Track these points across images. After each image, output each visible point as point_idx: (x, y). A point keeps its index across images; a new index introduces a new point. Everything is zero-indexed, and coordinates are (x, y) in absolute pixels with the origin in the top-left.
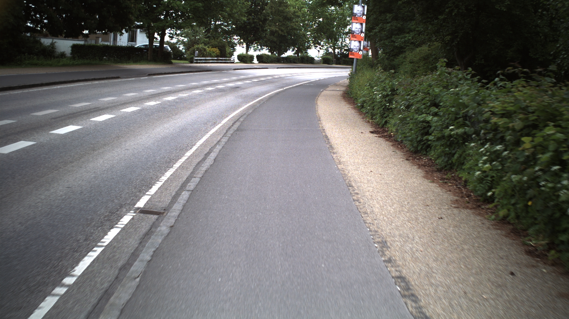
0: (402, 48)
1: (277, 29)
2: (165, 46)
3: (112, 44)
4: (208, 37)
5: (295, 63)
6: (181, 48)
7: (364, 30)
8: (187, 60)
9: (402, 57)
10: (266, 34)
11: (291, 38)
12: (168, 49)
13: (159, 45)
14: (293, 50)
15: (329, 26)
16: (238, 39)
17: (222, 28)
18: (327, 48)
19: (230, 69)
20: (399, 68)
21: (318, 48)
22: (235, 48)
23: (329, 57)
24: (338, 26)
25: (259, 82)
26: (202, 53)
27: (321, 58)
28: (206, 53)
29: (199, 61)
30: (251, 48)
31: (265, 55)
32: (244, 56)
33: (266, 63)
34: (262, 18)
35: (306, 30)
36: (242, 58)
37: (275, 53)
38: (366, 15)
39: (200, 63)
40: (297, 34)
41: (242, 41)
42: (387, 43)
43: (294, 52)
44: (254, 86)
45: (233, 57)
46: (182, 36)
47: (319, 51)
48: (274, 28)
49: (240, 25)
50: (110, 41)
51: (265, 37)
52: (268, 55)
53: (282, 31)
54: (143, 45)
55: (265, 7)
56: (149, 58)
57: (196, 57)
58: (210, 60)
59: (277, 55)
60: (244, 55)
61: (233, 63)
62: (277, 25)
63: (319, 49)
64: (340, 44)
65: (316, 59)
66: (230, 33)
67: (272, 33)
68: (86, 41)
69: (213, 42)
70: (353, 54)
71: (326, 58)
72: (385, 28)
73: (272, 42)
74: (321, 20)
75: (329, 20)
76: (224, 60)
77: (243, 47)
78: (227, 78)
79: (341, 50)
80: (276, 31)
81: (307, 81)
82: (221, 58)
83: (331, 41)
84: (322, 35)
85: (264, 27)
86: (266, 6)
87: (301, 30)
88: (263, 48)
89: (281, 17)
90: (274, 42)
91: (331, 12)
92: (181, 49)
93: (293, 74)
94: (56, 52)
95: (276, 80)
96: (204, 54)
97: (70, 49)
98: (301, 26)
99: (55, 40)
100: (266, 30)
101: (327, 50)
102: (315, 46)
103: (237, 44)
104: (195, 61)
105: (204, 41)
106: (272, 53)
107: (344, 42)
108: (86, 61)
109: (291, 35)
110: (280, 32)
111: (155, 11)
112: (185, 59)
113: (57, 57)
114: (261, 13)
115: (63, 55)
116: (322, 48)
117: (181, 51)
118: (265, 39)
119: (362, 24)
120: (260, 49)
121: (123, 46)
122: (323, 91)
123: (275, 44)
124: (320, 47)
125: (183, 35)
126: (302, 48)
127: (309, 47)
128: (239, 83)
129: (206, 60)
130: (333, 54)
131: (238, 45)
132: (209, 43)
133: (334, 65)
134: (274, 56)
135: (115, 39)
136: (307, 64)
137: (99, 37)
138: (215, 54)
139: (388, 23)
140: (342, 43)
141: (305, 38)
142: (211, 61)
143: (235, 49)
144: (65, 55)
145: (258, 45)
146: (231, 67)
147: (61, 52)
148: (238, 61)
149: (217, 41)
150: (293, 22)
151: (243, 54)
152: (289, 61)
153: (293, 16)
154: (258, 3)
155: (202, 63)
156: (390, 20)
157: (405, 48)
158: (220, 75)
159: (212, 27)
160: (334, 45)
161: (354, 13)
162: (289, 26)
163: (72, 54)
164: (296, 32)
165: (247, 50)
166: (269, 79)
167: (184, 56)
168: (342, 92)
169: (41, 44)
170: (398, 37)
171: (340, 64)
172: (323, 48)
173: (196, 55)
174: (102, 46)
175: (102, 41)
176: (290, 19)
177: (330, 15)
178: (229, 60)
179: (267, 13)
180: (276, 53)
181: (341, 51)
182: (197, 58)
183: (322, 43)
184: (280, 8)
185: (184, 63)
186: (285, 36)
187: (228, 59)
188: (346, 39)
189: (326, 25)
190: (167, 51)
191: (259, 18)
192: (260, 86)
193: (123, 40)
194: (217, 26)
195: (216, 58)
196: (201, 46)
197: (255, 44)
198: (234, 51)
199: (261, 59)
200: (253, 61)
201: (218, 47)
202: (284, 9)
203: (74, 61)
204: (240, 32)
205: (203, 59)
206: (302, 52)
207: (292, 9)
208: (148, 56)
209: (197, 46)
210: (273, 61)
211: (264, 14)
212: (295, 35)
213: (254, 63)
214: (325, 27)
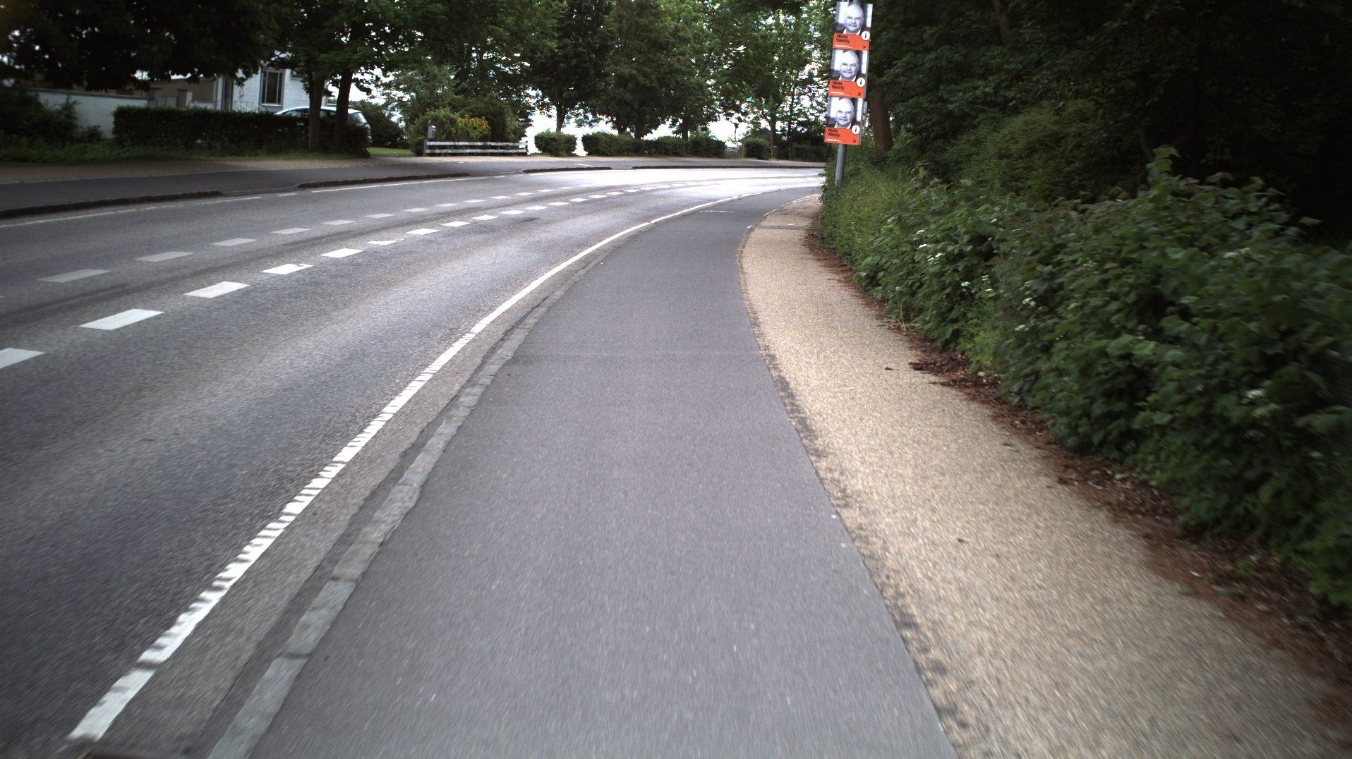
1: (635, 72)
2: (350, 111)
3: (219, 108)
4: (463, 91)
5: (677, 154)
6: (396, 117)
8: (409, 148)
10: (606, 84)
11: (668, 95)
12: (358, 121)
13: (335, 109)
14: (673, 124)
15: (760, 65)
16: (537, 95)
17: (497, 70)
18: (757, 118)
19: (517, 171)
21: (734, 119)
22: (530, 117)
23: (760, 140)
24: (783, 65)
25: (588, 206)
26: (447, 131)
27: (740, 144)
28: (457, 129)
29: (438, 151)
30: (569, 118)
31: (604, 134)
32: (551, 139)
33: (607, 155)
34: (595, 43)
35: (704, 74)
36: (547, 144)
37: (628, 130)
39: (439, 155)
40: (683, 85)
41: (547, 100)
43: (674, 129)
44: (574, 216)
45: (524, 139)
46: (398, 89)
47: (736, 126)
48: (625, 70)
49: (543, 61)
50: (214, 98)
51: (604, 90)
52: (611, 137)
53: (646, 76)
54: (297, 111)
55: (603, 18)
56: (310, 142)
57: (431, 140)
58: (466, 147)
59: (633, 134)
60: (553, 135)
61: (525, 154)
62: (633, 62)
63: (737, 121)
64: (787, 109)
65: (729, 144)
66: (518, 82)
67: (622, 81)
68: (151, 99)
69: (474, 102)
71: (754, 144)
73: (622, 103)
74: (741, 49)
75: (762, 48)
76: (501, 148)
77: (550, 116)
78: (505, 194)
79: (790, 124)
80: (632, 77)
81: (710, 200)
82: (493, 144)
83: (766, 102)
84: (743, 86)
85: (603, 66)
86: (607, 13)
87: (692, 74)
88: (600, 119)
89: (642, 41)
90: (627, 104)
91: (766, 30)
92: (394, 119)
93: (675, 182)
94: (76, 126)
95: (631, 198)
96: (450, 133)
97: (112, 119)
98: (693, 63)
99: (74, 98)
100: (607, 75)
101: (755, 123)
102: (727, 115)
103: (534, 108)
104: (428, 151)
105: (453, 100)
106: (621, 131)
107: (797, 103)
109: (667, 86)
110: (641, 79)
111: (326, 24)
112: (405, 145)
113: (80, 140)
114: (595, 32)
115: (94, 135)
116: (743, 118)
117: (395, 126)
118: (604, 98)
119: (859, 55)
120: (592, 121)
121: (245, 113)
123: (629, 109)
124: (740, 115)
125: (401, 87)
126: (695, 118)
127: (712, 117)
128: (536, 208)
129: (456, 147)
130: (771, 134)
131: (537, 112)
132: (463, 106)
133: (773, 161)
134: (627, 138)
135: (228, 95)
136: (708, 157)
137: (186, 91)
138: (477, 133)
140: (791, 107)
141: (703, 92)
142: (468, 151)
143: (530, 120)
144: (100, 134)
145: (586, 111)
146: (518, 167)
147: (90, 128)
148: (536, 150)
149: (483, 101)
150: (674, 55)
151: (548, 133)
152: (662, 150)
153: (672, 40)
154: (586, 7)
155: (445, 155)
159: (474, 65)
160: (774, 110)
162: (662, 65)
163: (115, 131)
164: (679, 79)
165: (560, 123)
166: (611, 197)
167: (402, 139)
169: (39, 105)
171: (787, 158)
172: (747, 119)
173: (430, 135)
174: (191, 111)
175: (193, 101)
176: (664, 48)
177: (764, 37)
178: (513, 148)
179: (609, 31)
181: (789, 127)
182: (432, 143)
183: (744, 106)
184: (642, 21)
185: (399, 156)
186: (652, 88)
187: (511, 144)
188: (802, 97)
189: (754, 63)
190: (355, 126)
191: (589, 42)
193: (247, 98)
194: (485, 65)
195: (480, 144)
196: (443, 112)
197: (578, 109)
198: (526, 127)
199: (595, 145)
200: (574, 150)
201: (486, 115)
202: (650, 22)
203: (120, 151)
204: (541, 79)
205: (450, 146)
206: (695, 128)
207: (670, 23)
208: (307, 138)
209: (432, 112)
210: (624, 151)
211: (602, 32)
212: (678, 86)
213: (575, 156)
214: (751, 67)
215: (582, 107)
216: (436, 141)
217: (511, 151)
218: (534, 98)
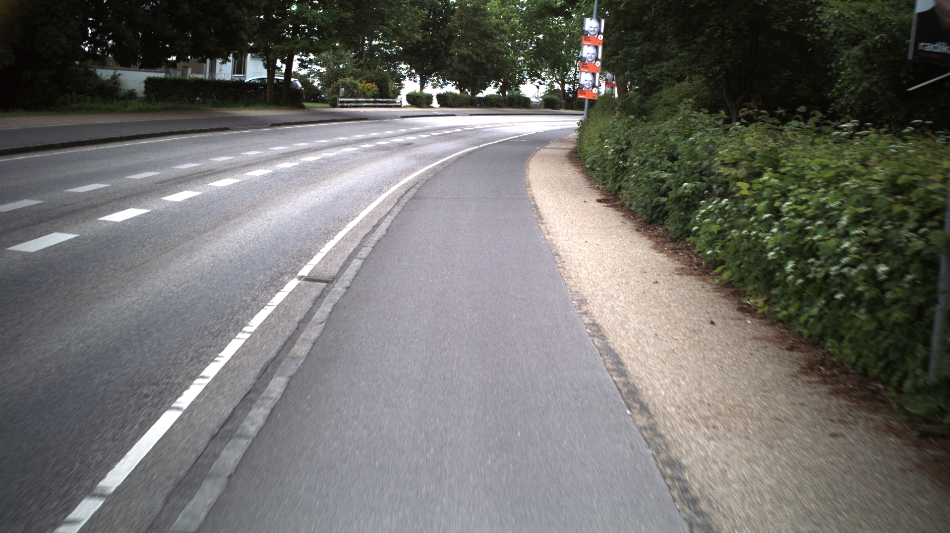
0: (657, 83)
1: (471, 53)
2: (292, 80)
3: (207, 77)
4: (360, 66)
5: (499, 106)
6: (317, 83)
7: (600, 57)
8: (327, 103)
9: (657, 96)
10: (452, 61)
11: (492, 67)
12: (297, 86)
13: (283, 78)
14: (496, 86)
15: (554, 47)
16: (407, 68)
17: (381, 51)
18: (552, 82)
19: (396, 117)
20: (652, 113)
21: (536, 83)
22: (402, 82)
23: (554, 97)
24: (569, 47)
25: (443, 137)
26: (351, 92)
27: (541, 99)
28: (358, 90)
29: (346, 104)
30: (427, 83)
31: (451, 93)
32: (416, 97)
33: (452, 107)
34: (445, 35)
35: (516, 53)
36: (414, 100)
37: (466, 90)
38: (604, 34)
39: (347, 107)
40: (502, 61)
41: (413, 71)
42: (635, 76)
43: (497, 90)
44: (434, 142)
45: (399, 97)
46: (317, 65)
47: (538, 87)
48: (464, 51)
49: (411, 46)
50: (204, 72)
51: (450, 65)
52: (455, 95)
53: (478, 55)
54: (258, 79)
55: (450, 18)
56: (268, 99)
57: (341, 98)
58: (364, 102)
59: (469, 93)
60: (417, 94)
61: (400, 106)
62: (470, 46)
63: (538, 85)
64: (572, 76)
65: (533, 100)
66: (393, 60)
67: (462, 59)
68: (167, 72)
69: (369, 74)
70: (583, 93)
71: (550, 99)
72: (633, 53)
73: (462, 73)
74: (541, 36)
75: (555, 36)
76: (386, 102)
77: (416, 81)
78: (391, 130)
79: (574, 86)
80: (469, 56)
81: (518, 135)
82: (380, 100)
83: (558, 71)
84: (542, 62)
85: (450, 49)
86: (452, 15)
87: (508, 54)
88: (448, 83)
89: (475, 32)
90: (466, 74)
91: (558, 24)
92: (315, 84)
93: (496, 124)
94: (120, 89)
95: (468, 133)
96: (353, 93)
97: (143, 85)
98: (509, 47)
99: (118, 72)
100: (452, 55)
101: (551, 85)
102: (532, 80)
103: (405, 77)
104: (340, 105)
105: (354, 71)
106: (462, 91)
108: (168, 105)
109: (492, 62)
110: (474, 57)
111: (278, 25)
112: (323, 101)
113: (123, 98)
114: (445, 27)
115: (132, 95)
116: (542, 82)
117: (316, 88)
118: (451, 69)
119: (597, 47)
120: (442, 85)
121: (227, 81)
122: (539, 149)
123: (467, 77)
124: (540, 80)
125: (319, 63)
126: (511, 82)
127: (522, 82)
128: (411, 138)
129: (357, 102)
130: (562, 93)
131: (407, 78)
132: (361, 76)
133: (563, 111)
134: (466, 96)
135: (213, 69)
136: (519, 108)
137: (188, 67)
138: (370, 93)
139: (637, 45)
140: (574, 75)
141: (515, 67)
142: (365, 104)
143: (403, 85)
144: (135, 94)
145: (438, 79)
146: (398, 114)
147: (129, 91)
148: (407, 104)
149: (374, 72)
150: (496, 42)
151: (415, 93)
152: (490, 104)
153: (495, 31)
154: (439, 11)
155: (350, 107)
156: (639, 41)
157: (662, 83)
158: (379, 126)
159: (366, 48)
160: (563, 77)
161: (584, 31)
162: (489, 48)
163: (145, 92)
164: (500, 57)
165: (422, 87)
166: (456, 132)
167: (321, 97)
168: (568, 151)
169: (96, 76)
170: (651, 66)
171: (572, 108)
172: (546, 83)
173: (341, 95)
174: (193, 80)
175: (192, 73)
176: (490, 37)
177: (556, 29)
178: (392, 102)
179: (454, 27)
180: (469, 91)
181: (574, 88)
182: (342, 99)
183: (543, 74)
184: (475, 19)
185: (322, 108)
186: (482, 63)
187: (391, 100)
189: (549, 45)
190: (295, 89)
191: (441, 34)
192: (443, 143)
193: (225, 71)
194: (373, 49)
195: (372, 100)
196: (348, 80)
197: (433, 77)
198: (400, 88)
199: (444, 100)
200: (431, 103)
201: (376, 81)
202: (480, 20)
203: (149, 105)
204: (410, 58)
205: (353, 101)
206: (510, 89)
207: (494, 20)
208: (266, 96)
209: (342, 80)
210: (463, 104)
211: (449, 27)
212: (499, 62)
213: (432, 107)
214: (547, 49)
215: (436, 75)
216: (344, 98)
217: (392, 104)
218: (405, 70)
